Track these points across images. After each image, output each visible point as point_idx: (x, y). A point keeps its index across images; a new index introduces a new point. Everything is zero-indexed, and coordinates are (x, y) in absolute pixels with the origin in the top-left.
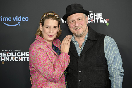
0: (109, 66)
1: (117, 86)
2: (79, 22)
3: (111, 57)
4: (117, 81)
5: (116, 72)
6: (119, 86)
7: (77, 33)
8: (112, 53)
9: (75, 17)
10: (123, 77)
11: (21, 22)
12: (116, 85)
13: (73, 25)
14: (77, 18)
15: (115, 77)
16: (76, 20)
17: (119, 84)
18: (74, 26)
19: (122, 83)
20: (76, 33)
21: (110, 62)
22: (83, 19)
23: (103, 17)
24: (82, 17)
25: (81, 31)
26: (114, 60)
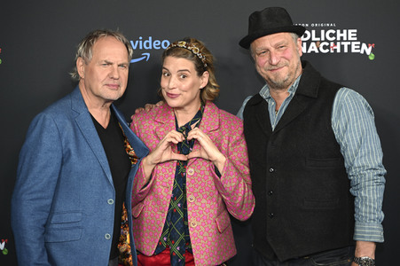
0: (347, 160)
1: (370, 207)
2: (279, 53)
3: (353, 140)
4: (369, 194)
5: (365, 175)
6: (374, 208)
7: (276, 78)
8: (354, 130)
9: (269, 41)
10: (383, 187)
11: (152, 51)
12: (366, 205)
13: (264, 61)
14: (274, 43)
15: (365, 187)
16: (272, 50)
17: (374, 203)
18: (267, 64)
19: (381, 201)
20: (272, 77)
21: (351, 150)
22: (290, 46)
23: (361, 38)
24: (286, 41)
25: (283, 74)
26: (359, 147)
